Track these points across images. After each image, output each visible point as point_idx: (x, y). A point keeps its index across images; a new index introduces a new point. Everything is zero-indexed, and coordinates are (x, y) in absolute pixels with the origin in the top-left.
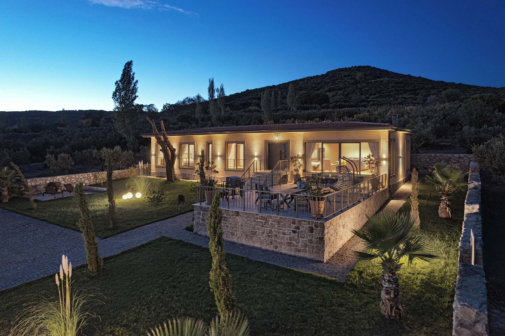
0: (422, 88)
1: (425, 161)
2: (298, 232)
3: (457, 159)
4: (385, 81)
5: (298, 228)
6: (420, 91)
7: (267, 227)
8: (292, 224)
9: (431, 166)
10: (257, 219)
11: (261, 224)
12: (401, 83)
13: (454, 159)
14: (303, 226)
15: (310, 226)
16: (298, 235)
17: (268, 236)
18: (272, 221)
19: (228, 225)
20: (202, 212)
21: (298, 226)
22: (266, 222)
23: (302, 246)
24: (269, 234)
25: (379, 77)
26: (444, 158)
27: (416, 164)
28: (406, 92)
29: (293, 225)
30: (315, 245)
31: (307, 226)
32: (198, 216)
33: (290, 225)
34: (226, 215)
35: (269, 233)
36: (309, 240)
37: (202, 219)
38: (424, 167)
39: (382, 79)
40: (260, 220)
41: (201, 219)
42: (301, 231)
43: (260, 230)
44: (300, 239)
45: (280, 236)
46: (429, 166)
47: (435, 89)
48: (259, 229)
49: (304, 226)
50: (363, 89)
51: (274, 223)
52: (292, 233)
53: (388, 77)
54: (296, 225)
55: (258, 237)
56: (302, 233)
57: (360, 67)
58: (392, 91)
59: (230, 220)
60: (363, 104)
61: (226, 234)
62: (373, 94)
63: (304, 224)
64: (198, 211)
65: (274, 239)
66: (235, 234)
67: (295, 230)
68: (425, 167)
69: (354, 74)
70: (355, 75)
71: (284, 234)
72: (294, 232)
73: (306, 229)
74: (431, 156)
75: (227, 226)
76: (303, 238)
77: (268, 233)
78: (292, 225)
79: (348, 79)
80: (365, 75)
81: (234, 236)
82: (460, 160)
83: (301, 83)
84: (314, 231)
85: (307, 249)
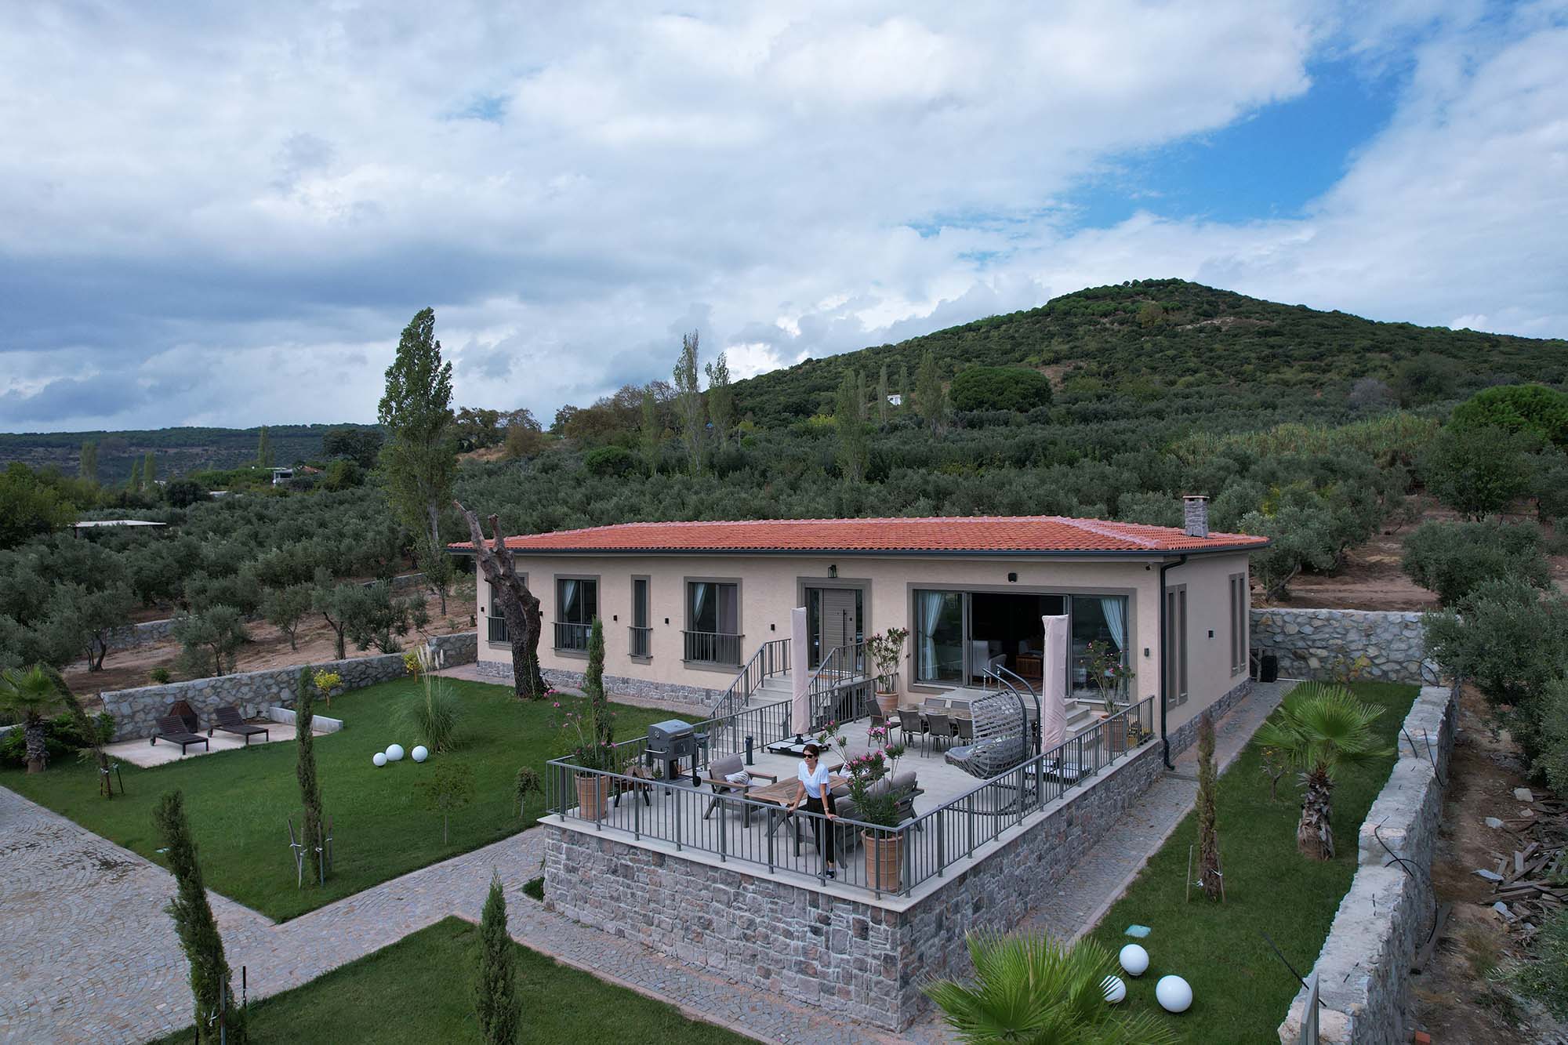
0: (1341, 350)
1: (1300, 632)
2: (827, 932)
3: (1396, 630)
4: (1227, 328)
5: (826, 921)
6: (1335, 358)
7: (740, 909)
8: (810, 905)
9: (1315, 650)
10: (715, 881)
11: (725, 898)
12: (1276, 333)
13: (1386, 630)
14: (840, 916)
15: (858, 917)
16: (828, 941)
17: (745, 935)
19: (635, 891)
20: (565, 845)
21: (825, 913)
22: (737, 894)
23: (838, 977)
24: (746, 931)
25: (1208, 315)
26: (1355, 625)
27: (1270, 643)
28: (1288, 360)
29: (813, 909)
30: (875, 978)
31: (851, 917)
32: (554, 856)
33: (804, 909)
34: (631, 860)
35: (748, 928)
36: (857, 960)
37: (566, 865)
38: (1295, 654)
39: (1217, 322)
41: (562, 867)
42: (834, 930)
43: (723, 916)
44: (833, 955)
45: (776, 940)
46: (1311, 650)
47: (1382, 352)
48: (719, 912)
49: (844, 915)
50: (1158, 356)
52: (809, 934)
53: (1235, 314)
54: (820, 911)
55: (719, 938)
56: (838, 937)
57: (1149, 284)
58: (1247, 361)
59: (642, 876)
60: (1155, 405)
61: (631, 918)
62: (1188, 370)
63: (844, 910)
64: (553, 839)
65: (759, 949)
66: (656, 922)
67: (819, 925)
68: (1299, 651)
69: (1131, 307)
70: (1135, 310)
71: (788, 934)
72: (816, 931)
73: (848, 927)
74: (1316, 617)
75: (633, 894)
76: (841, 953)
77: (745, 926)
78: (810, 911)
79: (1112, 323)
80: (1166, 310)
81: (653, 927)
82: (1407, 633)
83: (970, 335)
84: (871, 933)
85: (853, 987)
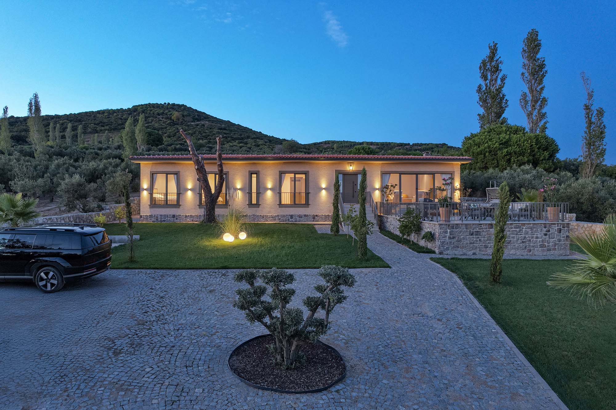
2: (549, 234)
4: (207, 125)
5: (549, 231)
10: (512, 228)
14: (553, 229)
15: (558, 227)
16: (549, 236)
17: (523, 242)
18: (526, 228)
19: (480, 239)
20: (449, 230)
22: (520, 230)
23: (552, 246)
25: (198, 120)
30: (563, 243)
31: (556, 228)
32: (443, 235)
33: (542, 229)
35: (523, 240)
36: (558, 239)
37: (449, 237)
39: (202, 123)
40: (514, 229)
43: (515, 238)
44: (551, 240)
45: (533, 240)
48: (513, 238)
51: (527, 230)
52: (543, 236)
53: (208, 121)
54: (547, 229)
55: (513, 245)
56: (552, 234)
59: (484, 233)
61: (479, 248)
63: (554, 227)
64: (444, 229)
65: (527, 244)
66: (489, 246)
67: (546, 233)
69: (169, 113)
70: (171, 114)
71: (537, 238)
72: (546, 235)
73: (555, 231)
76: (553, 238)
78: (544, 229)
79: (163, 118)
80: (183, 116)
84: (562, 231)
85: (556, 247)
